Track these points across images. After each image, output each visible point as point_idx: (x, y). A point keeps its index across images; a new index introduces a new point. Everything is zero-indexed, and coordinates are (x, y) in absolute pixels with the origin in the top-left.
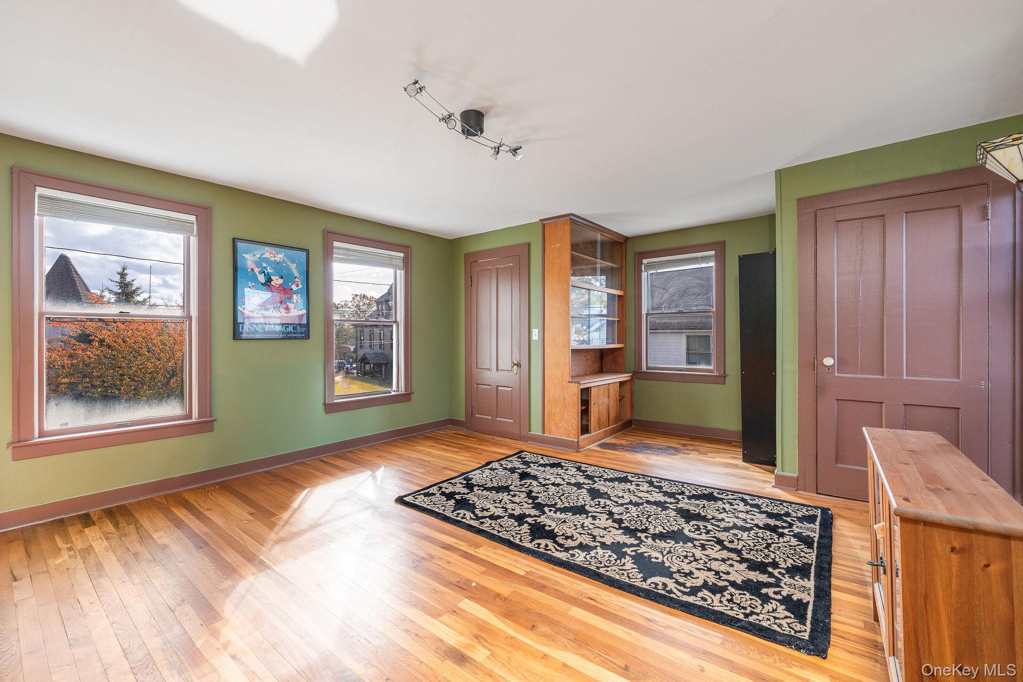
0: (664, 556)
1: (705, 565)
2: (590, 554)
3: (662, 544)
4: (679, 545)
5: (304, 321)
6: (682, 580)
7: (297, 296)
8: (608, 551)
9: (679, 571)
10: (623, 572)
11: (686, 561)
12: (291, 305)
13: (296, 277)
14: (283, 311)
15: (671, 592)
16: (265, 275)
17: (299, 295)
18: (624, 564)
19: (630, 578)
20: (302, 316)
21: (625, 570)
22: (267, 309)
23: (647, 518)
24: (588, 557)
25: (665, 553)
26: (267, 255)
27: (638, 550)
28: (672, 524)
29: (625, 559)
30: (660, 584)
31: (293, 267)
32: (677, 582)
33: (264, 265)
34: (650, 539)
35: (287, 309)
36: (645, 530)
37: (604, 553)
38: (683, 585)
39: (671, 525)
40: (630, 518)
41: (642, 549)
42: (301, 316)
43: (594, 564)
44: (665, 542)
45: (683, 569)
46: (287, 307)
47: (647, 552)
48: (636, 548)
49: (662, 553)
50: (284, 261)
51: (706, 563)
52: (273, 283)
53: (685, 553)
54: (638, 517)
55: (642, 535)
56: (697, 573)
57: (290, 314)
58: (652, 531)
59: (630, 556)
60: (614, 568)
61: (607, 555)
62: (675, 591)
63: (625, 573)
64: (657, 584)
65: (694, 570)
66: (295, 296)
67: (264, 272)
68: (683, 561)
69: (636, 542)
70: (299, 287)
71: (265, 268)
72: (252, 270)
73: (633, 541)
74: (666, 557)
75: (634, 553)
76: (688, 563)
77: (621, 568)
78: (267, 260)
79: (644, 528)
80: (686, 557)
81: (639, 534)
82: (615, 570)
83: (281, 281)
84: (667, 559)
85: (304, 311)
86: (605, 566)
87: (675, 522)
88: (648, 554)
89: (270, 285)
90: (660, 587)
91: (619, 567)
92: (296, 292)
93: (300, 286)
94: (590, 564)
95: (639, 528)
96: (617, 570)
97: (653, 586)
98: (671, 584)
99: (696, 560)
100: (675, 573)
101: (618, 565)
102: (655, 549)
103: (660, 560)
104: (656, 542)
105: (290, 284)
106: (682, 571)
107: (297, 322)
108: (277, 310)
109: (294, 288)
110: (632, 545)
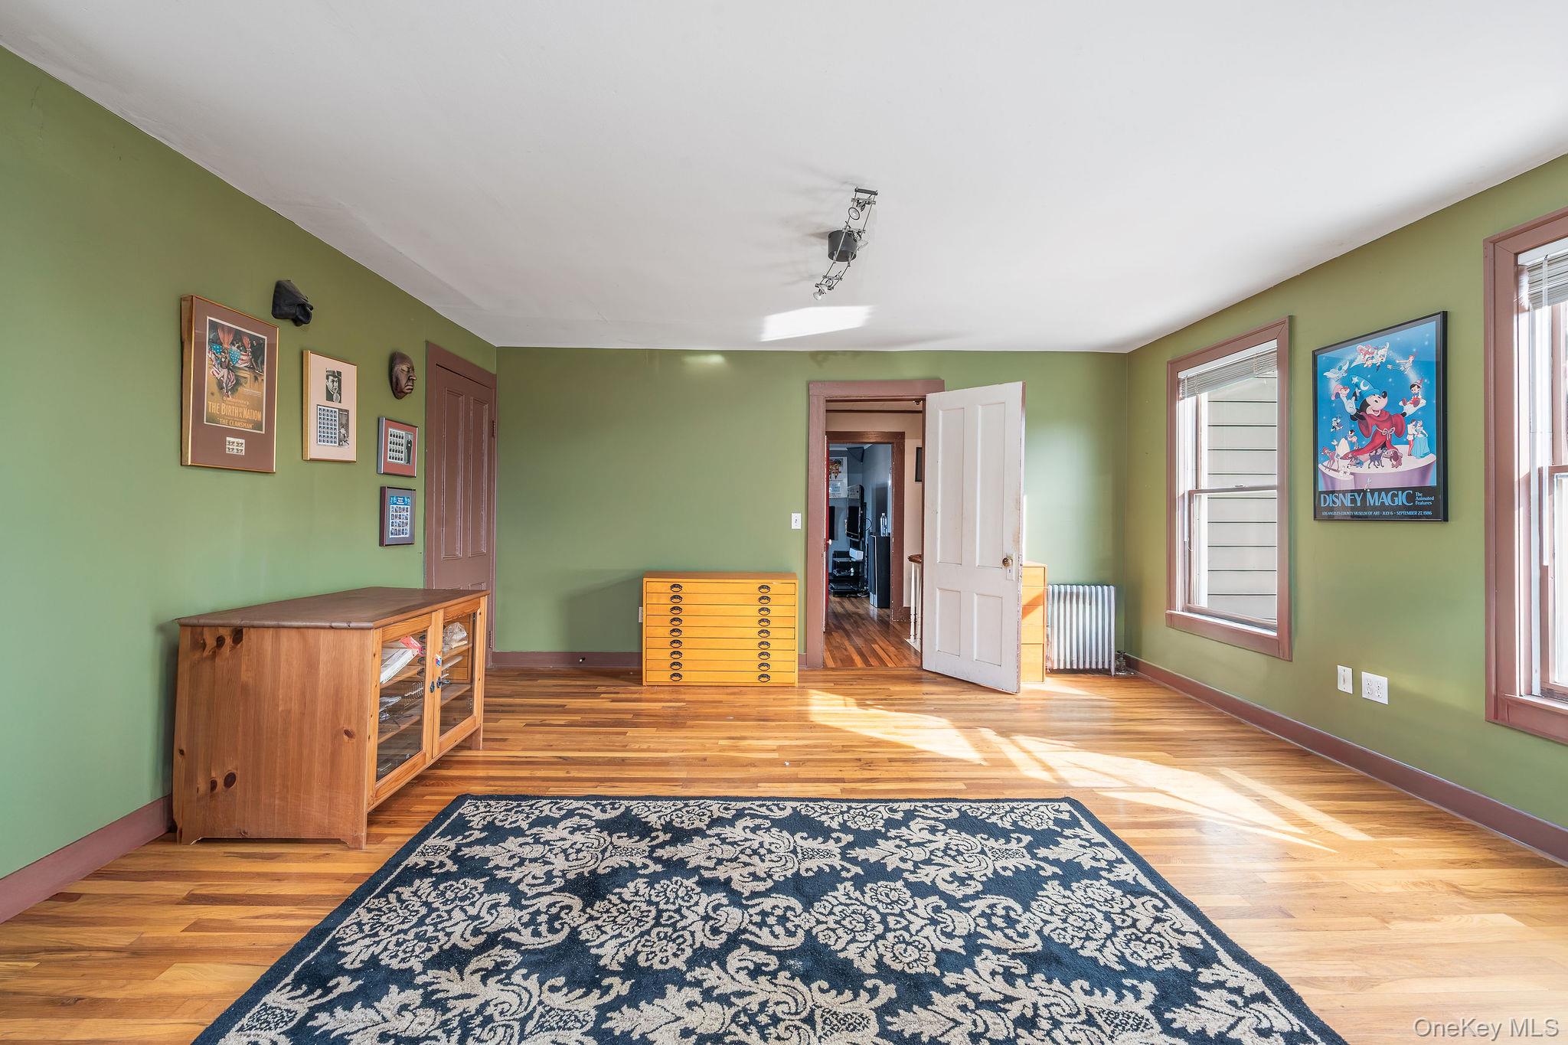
0: (611, 843)
1: (551, 847)
2: (709, 817)
3: (617, 861)
4: (589, 869)
5: (1432, 481)
6: (585, 821)
7: (1415, 426)
8: (689, 828)
9: (588, 830)
10: (656, 810)
11: (578, 846)
12: (1402, 449)
13: (1413, 386)
14: (1386, 461)
15: (596, 806)
16: (1356, 400)
17: (1420, 423)
18: (659, 818)
19: (646, 806)
20: (1426, 468)
21: (655, 812)
22: (1360, 464)
23: (660, 913)
24: (709, 814)
25: (610, 847)
26: (1360, 359)
27: (650, 842)
28: (605, 916)
29: (661, 825)
30: (609, 810)
31: (1407, 366)
32: (590, 817)
33: (1355, 380)
34: (639, 865)
35: (1396, 458)
36: (653, 879)
37: (693, 824)
38: (582, 816)
39: (608, 911)
40: (692, 902)
41: (644, 845)
42: (1425, 470)
43: (694, 807)
44: (612, 867)
45: (583, 834)
46: (1396, 453)
47: (636, 842)
48: (654, 843)
49: (614, 847)
50: (1388, 361)
51: (550, 850)
52: (1369, 411)
53: (580, 855)
54: (678, 911)
55: (654, 868)
56: (565, 834)
57: (1401, 469)
58: (641, 883)
59: (658, 830)
60: (669, 811)
61: (687, 822)
62: (592, 808)
63: (653, 810)
64: (613, 808)
65: (569, 836)
66: (1410, 428)
67: (1355, 395)
68: (583, 844)
69: (659, 852)
70: (1420, 406)
71: (1357, 385)
72: (1338, 395)
73: (665, 853)
74: (607, 843)
75: (653, 835)
76: (575, 843)
77: (661, 814)
78: (1358, 370)
79: (657, 886)
80: (579, 851)
81: (659, 868)
82: (666, 808)
83: (1383, 403)
84: (605, 840)
85: (1432, 458)
86: (680, 810)
87: (599, 923)
88: (633, 840)
89: (1364, 415)
90: (608, 807)
91: (663, 813)
92: (1413, 419)
93: (1423, 403)
94: (699, 806)
95: (666, 882)
96: (663, 810)
97: (617, 806)
98: (597, 814)
99: (564, 851)
100: (592, 827)
101: (666, 815)
102: (627, 851)
103: (615, 836)
104: (629, 862)
105: (1401, 403)
106: (584, 831)
107: (1415, 484)
108: (1376, 463)
109: (1409, 409)
110: (662, 845)
